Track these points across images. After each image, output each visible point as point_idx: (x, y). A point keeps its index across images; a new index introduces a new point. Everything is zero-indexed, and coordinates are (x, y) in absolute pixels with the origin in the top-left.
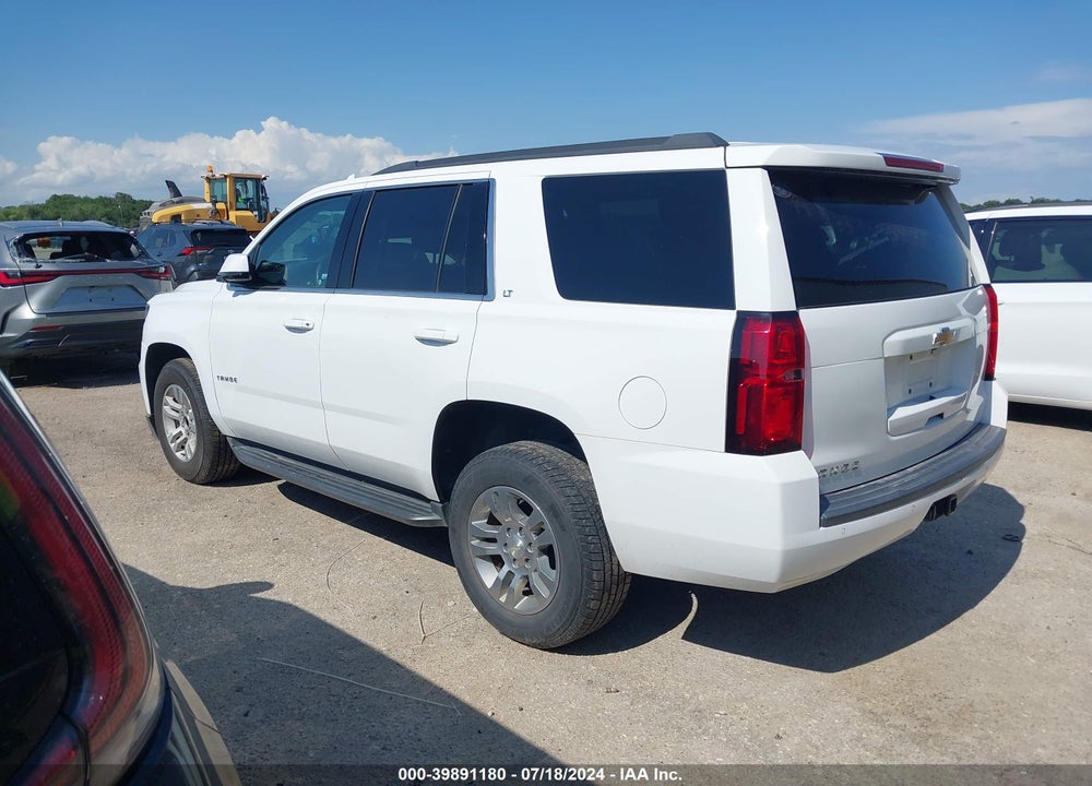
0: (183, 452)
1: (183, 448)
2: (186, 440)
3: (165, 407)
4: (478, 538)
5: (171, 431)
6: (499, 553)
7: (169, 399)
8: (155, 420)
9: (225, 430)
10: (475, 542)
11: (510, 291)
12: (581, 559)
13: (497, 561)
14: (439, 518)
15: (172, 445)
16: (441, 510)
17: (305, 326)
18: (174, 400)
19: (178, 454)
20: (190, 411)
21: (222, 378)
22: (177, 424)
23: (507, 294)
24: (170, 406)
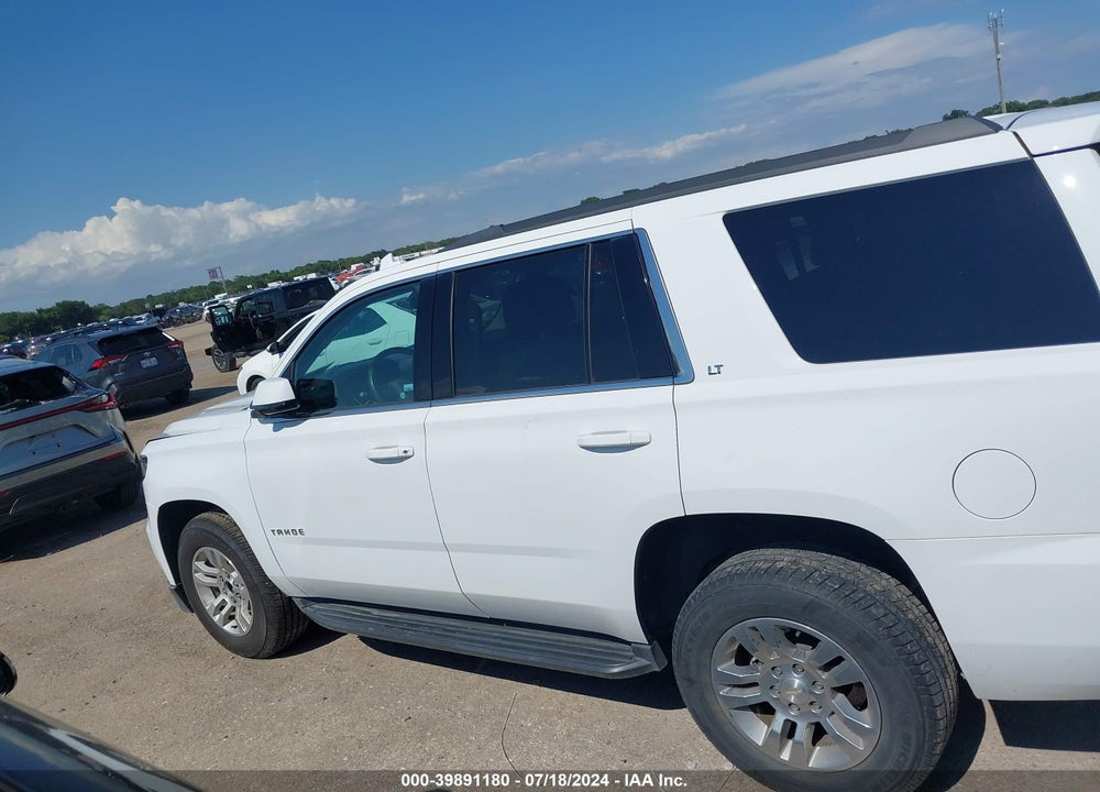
0: (233, 623)
1: (232, 618)
2: (233, 609)
3: (196, 575)
4: (729, 686)
5: (210, 602)
6: (765, 700)
7: (201, 565)
8: (185, 593)
9: (289, 590)
10: (724, 691)
11: (718, 367)
12: (918, 697)
13: (765, 709)
14: (648, 663)
15: (216, 618)
16: (650, 653)
17: (402, 454)
18: (208, 564)
19: (227, 628)
20: (235, 574)
21: (280, 532)
22: (216, 591)
23: (714, 370)
24: (201, 573)
